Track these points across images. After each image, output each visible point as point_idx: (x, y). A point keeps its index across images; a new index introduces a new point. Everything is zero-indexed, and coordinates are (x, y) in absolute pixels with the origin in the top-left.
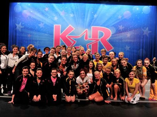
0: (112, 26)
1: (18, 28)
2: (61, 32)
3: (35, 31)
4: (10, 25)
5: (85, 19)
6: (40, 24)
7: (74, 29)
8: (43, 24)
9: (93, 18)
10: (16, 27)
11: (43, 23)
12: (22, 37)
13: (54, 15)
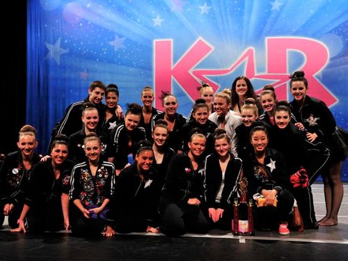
0: (331, 32)
1: (51, 54)
2: (175, 60)
3: (100, 60)
4: (31, 49)
5: (245, 17)
6: (113, 39)
7: (213, 48)
8: (124, 39)
9: (270, 13)
10: (47, 51)
11: (120, 36)
12: (65, 79)
13: (153, 12)
